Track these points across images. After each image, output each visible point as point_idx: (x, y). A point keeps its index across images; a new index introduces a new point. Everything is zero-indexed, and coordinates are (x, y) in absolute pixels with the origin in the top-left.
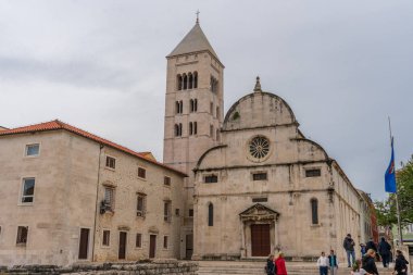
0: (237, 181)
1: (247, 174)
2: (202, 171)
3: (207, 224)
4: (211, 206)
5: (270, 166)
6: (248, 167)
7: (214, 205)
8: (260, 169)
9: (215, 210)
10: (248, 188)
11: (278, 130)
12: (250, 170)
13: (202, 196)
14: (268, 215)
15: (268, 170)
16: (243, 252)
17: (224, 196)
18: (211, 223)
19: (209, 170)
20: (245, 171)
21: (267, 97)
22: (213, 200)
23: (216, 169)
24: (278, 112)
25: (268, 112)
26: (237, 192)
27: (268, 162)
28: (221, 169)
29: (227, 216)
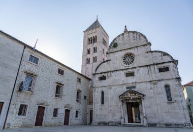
0: (117, 78)
1: (123, 73)
2: (98, 74)
3: (100, 103)
4: (103, 93)
5: (135, 68)
6: (123, 70)
7: (105, 92)
8: (130, 70)
9: (105, 95)
10: (123, 81)
11: (139, 48)
12: (124, 71)
13: (98, 87)
14: (137, 96)
15: (135, 70)
16: (123, 120)
17: (110, 87)
18: (103, 103)
19: (101, 73)
20: (121, 72)
21: (131, 34)
22: (104, 89)
23: (105, 73)
24: (138, 40)
25: (132, 41)
26: (117, 84)
27: (135, 66)
28: (108, 72)
29: (112, 98)
